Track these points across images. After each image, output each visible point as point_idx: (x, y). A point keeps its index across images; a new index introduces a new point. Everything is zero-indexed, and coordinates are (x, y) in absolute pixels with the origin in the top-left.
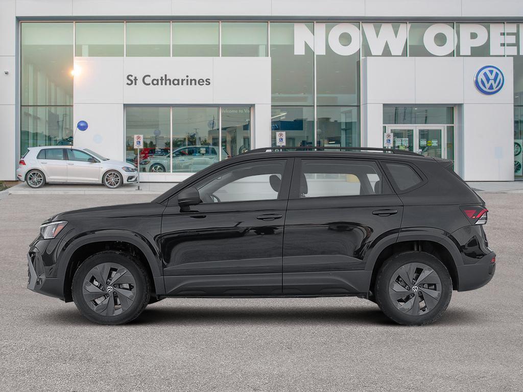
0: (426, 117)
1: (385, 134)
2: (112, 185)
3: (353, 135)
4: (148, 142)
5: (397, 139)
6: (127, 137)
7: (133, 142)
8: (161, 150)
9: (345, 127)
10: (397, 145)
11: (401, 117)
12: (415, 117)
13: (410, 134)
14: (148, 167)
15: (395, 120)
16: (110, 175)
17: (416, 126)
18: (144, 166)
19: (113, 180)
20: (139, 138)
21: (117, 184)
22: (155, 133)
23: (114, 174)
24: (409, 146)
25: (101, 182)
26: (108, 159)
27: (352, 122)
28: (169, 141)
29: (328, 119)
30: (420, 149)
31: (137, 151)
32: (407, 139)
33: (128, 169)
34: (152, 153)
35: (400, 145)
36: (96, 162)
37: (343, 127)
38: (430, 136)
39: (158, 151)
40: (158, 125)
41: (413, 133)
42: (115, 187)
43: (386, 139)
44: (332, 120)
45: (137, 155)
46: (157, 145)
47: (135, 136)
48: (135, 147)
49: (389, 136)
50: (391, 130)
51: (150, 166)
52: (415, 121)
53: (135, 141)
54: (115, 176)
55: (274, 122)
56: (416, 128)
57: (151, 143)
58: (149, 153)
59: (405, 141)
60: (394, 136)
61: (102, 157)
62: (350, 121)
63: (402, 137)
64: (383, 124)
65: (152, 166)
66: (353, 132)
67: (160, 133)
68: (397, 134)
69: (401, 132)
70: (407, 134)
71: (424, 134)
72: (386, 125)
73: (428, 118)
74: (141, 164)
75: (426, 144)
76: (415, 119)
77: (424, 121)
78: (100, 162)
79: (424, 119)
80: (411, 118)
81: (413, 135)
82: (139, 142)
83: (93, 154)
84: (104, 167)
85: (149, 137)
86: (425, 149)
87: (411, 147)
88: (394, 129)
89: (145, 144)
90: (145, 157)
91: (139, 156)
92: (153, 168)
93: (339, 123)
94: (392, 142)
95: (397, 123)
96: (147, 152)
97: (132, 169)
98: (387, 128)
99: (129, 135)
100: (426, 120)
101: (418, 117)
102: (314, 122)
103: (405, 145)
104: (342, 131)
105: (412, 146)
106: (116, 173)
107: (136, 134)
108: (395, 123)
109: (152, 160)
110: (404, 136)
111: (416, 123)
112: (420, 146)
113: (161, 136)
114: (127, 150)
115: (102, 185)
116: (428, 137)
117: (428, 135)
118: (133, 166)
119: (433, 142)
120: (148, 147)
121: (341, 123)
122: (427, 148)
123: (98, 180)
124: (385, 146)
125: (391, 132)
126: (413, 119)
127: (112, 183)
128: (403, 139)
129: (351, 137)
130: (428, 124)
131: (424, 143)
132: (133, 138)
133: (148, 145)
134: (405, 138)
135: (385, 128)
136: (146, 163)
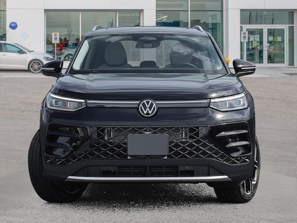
0: (273, 19)
1: (242, 32)
2: (36, 71)
3: (218, 33)
4: (63, 38)
5: (250, 36)
6: (47, 34)
7: (52, 38)
8: (73, 44)
9: (211, 27)
10: (251, 40)
11: (254, 19)
12: (265, 19)
13: (260, 32)
14: (62, 57)
15: (250, 21)
16: (34, 63)
17: (265, 26)
18: (60, 56)
19: (36, 67)
20: (56, 35)
21: (39, 70)
22: (68, 32)
23: (37, 62)
24: (260, 41)
25: (27, 69)
26: (33, 51)
27: (217, 23)
28: (78, 38)
29: (199, 21)
30: (268, 43)
31: (55, 45)
32: (259, 36)
33: (47, 59)
34: (66, 47)
35: (253, 40)
36: (23, 53)
37: (210, 26)
38: (276, 33)
39: (70, 45)
40: (70, 25)
41: (263, 31)
42: (38, 72)
43: (242, 36)
44: (202, 22)
45: (55, 48)
46: (70, 41)
47: (53, 34)
48: (53, 42)
49: (245, 33)
50: (247, 29)
51: (64, 56)
52: (265, 22)
53: (53, 37)
54: (38, 64)
55: (158, 23)
56: (265, 28)
57: (65, 39)
58: (63, 46)
59: (257, 38)
60: (249, 34)
61: (28, 49)
62: (216, 22)
63: (255, 35)
64: (241, 24)
65: (66, 56)
66: (218, 31)
67: (72, 31)
68: (251, 32)
69: (254, 31)
70: (258, 32)
71: (271, 32)
72: (243, 25)
73: (274, 20)
74: (57, 55)
75: (272, 39)
76: (265, 21)
77: (271, 22)
78: (26, 53)
79: (272, 20)
80: (262, 20)
81: (263, 33)
82: (56, 38)
83: (21, 47)
84: (29, 57)
85: (64, 34)
86: (272, 44)
87: (261, 43)
88: (248, 28)
89: (61, 39)
90: (61, 50)
91: (56, 49)
92: (67, 58)
93: (207, 23)
94: (247, 38)
95: (251, 24)
96: (62, 46)
97: (51, 59)
98: (243, 28)
99: (48, 33)
100: (273, 21)
101: (266, 19)
102: (188, 23)
103: (257, 40)
104: (209, 30)
105: (263, 42)
106: (39, 62)
107: (54, 32)
108: (249, 24)
109: (66, 52)
110: (256, 34)
111: (265, 24)
112: (268, 41)
113: (73, 33)
114: (47, 44)
115: (28, 71)
116: (274, 34)
117: (274, 33)
118: (51, 56)
119: (278, 38)
120: (63, 42)
121: (208, 24)
122: (273, 42)
123: (25, 66)
124: (242, 41)
125: (247, 31)
126: (263, 21)
127: (35, 69)
128: (256, 36)
129: (216, 34)
130: (274, 24)
131: (271, 39)
132: (52, 35)
133: (63, 41)
134: (257, 35)
135: (241, 27)
136: (61, 54)
